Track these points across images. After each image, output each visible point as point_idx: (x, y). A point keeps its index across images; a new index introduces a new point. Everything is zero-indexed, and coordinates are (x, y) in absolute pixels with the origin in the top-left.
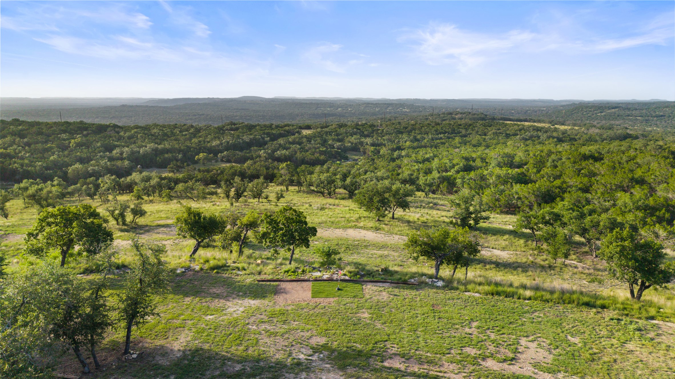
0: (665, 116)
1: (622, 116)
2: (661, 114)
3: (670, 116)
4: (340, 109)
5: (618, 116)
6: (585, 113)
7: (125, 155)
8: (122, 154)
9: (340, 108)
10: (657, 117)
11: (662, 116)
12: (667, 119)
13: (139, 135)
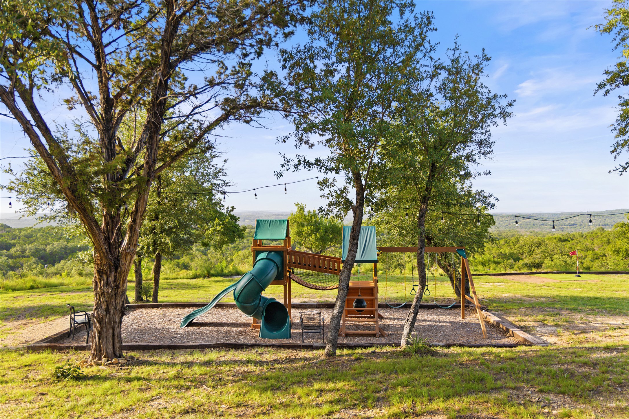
0: (576, 225)
1: (537, 224)
2: (573, 223)
3: (581, 225)
4: (247, 221)
5: (534, 225)
6: (501, 223)
7: (27, 253)
8: (23, 251)
9: (247, 219)
10: (570, 226)
11: (574, 225)
12: (579, 227)
13: (39, 235)
